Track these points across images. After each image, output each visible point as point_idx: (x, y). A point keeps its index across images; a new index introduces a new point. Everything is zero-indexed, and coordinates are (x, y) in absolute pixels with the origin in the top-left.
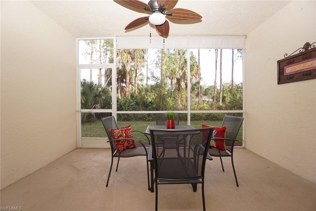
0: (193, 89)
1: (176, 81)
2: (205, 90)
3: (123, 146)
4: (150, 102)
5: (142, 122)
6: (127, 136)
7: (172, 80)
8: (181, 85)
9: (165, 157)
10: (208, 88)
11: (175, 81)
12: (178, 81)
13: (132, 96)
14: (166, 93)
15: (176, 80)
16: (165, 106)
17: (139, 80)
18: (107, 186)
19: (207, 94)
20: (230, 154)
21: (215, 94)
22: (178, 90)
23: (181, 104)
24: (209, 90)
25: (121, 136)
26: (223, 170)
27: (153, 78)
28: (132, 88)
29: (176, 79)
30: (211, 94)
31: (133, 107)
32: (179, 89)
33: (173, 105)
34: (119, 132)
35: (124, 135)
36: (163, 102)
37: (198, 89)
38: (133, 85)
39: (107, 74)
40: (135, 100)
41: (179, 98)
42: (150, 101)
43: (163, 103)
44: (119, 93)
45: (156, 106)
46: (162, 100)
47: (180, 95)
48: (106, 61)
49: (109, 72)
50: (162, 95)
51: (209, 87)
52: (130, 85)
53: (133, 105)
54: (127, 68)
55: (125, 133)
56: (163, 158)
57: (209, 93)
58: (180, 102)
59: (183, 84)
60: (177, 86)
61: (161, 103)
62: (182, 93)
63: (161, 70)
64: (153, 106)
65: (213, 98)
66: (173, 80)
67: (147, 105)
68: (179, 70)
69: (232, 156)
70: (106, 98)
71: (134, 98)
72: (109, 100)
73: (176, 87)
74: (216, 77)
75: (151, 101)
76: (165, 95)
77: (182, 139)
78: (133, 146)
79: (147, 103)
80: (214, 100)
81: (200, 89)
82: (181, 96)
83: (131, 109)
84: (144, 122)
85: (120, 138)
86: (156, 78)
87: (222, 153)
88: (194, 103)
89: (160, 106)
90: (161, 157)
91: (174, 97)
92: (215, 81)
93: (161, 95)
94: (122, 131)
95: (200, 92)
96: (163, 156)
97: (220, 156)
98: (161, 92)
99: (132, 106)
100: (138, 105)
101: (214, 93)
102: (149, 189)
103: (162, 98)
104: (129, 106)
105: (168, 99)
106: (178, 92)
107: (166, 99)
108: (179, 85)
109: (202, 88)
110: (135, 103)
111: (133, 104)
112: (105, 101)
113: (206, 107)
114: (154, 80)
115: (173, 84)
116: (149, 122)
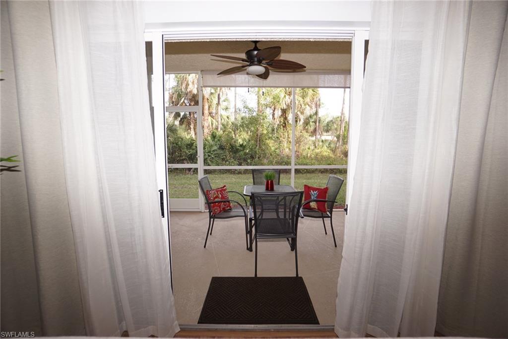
0: (306, 123)
1: (280, 113)
2: (328, 122)
3: (220, 208)
4: (241, 146)
5: (230, 176)
6: (223, 197)
7: (274, 111)
8: (288, 118)
9: (263, 218)
10: (332, 121)
11: (278, 113)
12: (284, 112)
13: (214, 136)
14: (265, 132)
15: (280, 111)
16: (263, 152)
17: (223, 110)
18: (205, 247)
19: (330, 129)
20: (330, 215)
21: (341, 131)
22: (284, 127)
23: (287, 147)
24: (333, 123)
25: (217, 197)
26: (326, 233)
27: (246, 110)
28: (212, 121)
29: (280, 109)
30: (336, 129)
31: (216, 152)
32: (285, 124)
33: (276, 149)
34: (214, 193)
35: (220, 196)
36: (260, 145)
37: (316, 124)
38: (212, 117)
39: (173, 99)
40: (218, 142)
41: (284, 138)
42: (241, 143)
43: (260, 147)
44: (192, 130)
45: (251, 152)
46: (258, 142)
47: (286, 134)
48: (169, 78)
49: (176, 97)
50: (259, 134)
51: (334, 118)
52: (210, 117)
53: (216, 150)
54: (205, 92)
55: (221, 194)
56: (262, 219)
57: (333, 128)
58: (285, 145)
59: (290, 117)
60: (282, 121)
61: (258, 147)
62: (290, 132)
63: (258, 97)
64: (245, 151)
65: (338, 137)
66: (276, 112)
67: (237, 149)
68: (285, 96)
69: (331, 217)
70: (175, 139)
71: (216, 140)
72: (180, 143)
73: (280, 122)
74: (344, 103)
75: (243, 144)
76: (264, 135)
77: (282, 200)
78: (229, 208)
79: (236, 146)
80: (338, 140)
81: (319, 122)
82: (288, 136)
83: (212, 156)
84: (232, 175)
85: (216, 200)
86: (250, 110)
87: (324, 214)
88: (307, 147)
89: (256, 152)
90: (260, 218)
91: (277, 138)
92: (342, 110)
93: (257, 135)
94: (217, 192)
95: (317, 128)
96: (262, 216)
97: (323, 217)
98: (257, 131)
99: (214, 151)
100: (223, 149)
101: (340, 129)
102: (248, 249)
103: (258, 139)
104: (209, 152)
105: (268, 141)
106: (284, 130)
107: (265, 142)
108: (286, 118)
109: (322, 122)
110: (218, 146)
111: (215, 148)
112: (175, 145)
113: (325, 153)
114: (247, 112)
115: (276, 117)
116: (240, 175)
